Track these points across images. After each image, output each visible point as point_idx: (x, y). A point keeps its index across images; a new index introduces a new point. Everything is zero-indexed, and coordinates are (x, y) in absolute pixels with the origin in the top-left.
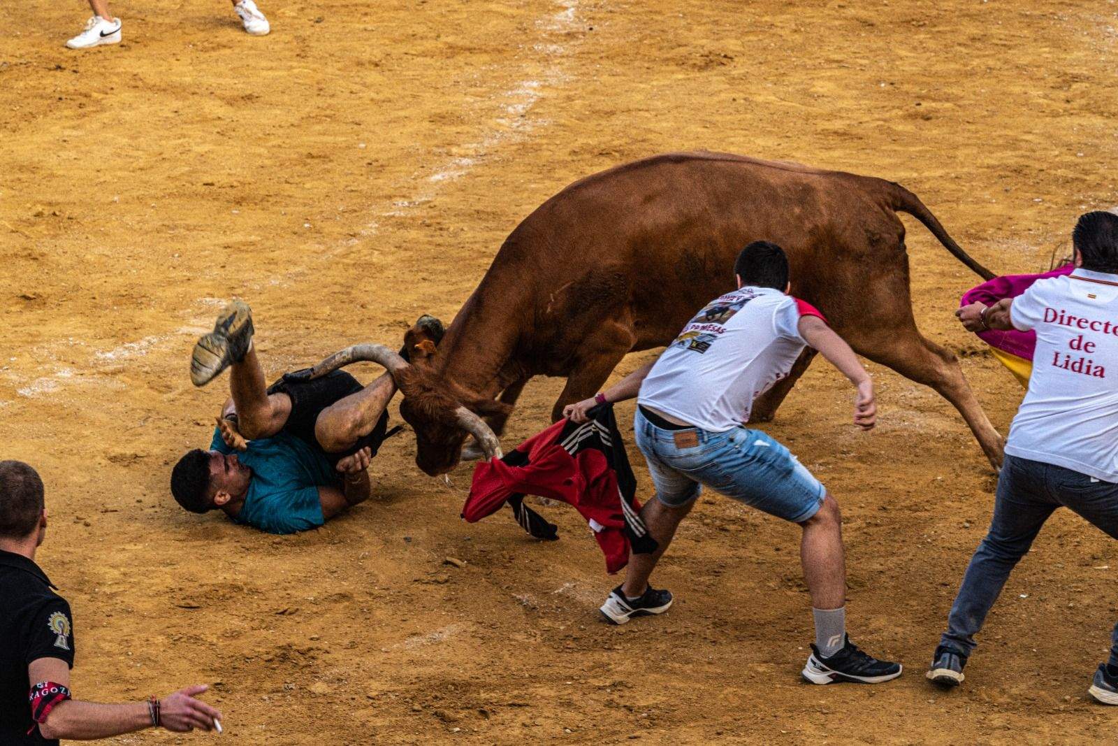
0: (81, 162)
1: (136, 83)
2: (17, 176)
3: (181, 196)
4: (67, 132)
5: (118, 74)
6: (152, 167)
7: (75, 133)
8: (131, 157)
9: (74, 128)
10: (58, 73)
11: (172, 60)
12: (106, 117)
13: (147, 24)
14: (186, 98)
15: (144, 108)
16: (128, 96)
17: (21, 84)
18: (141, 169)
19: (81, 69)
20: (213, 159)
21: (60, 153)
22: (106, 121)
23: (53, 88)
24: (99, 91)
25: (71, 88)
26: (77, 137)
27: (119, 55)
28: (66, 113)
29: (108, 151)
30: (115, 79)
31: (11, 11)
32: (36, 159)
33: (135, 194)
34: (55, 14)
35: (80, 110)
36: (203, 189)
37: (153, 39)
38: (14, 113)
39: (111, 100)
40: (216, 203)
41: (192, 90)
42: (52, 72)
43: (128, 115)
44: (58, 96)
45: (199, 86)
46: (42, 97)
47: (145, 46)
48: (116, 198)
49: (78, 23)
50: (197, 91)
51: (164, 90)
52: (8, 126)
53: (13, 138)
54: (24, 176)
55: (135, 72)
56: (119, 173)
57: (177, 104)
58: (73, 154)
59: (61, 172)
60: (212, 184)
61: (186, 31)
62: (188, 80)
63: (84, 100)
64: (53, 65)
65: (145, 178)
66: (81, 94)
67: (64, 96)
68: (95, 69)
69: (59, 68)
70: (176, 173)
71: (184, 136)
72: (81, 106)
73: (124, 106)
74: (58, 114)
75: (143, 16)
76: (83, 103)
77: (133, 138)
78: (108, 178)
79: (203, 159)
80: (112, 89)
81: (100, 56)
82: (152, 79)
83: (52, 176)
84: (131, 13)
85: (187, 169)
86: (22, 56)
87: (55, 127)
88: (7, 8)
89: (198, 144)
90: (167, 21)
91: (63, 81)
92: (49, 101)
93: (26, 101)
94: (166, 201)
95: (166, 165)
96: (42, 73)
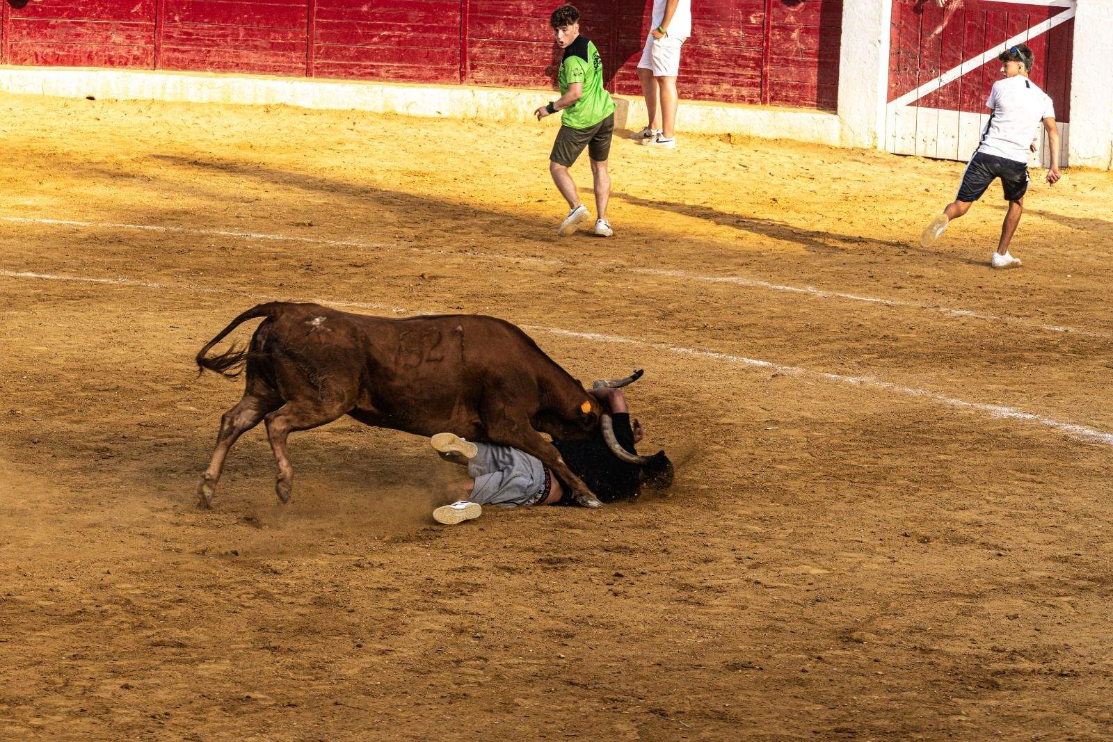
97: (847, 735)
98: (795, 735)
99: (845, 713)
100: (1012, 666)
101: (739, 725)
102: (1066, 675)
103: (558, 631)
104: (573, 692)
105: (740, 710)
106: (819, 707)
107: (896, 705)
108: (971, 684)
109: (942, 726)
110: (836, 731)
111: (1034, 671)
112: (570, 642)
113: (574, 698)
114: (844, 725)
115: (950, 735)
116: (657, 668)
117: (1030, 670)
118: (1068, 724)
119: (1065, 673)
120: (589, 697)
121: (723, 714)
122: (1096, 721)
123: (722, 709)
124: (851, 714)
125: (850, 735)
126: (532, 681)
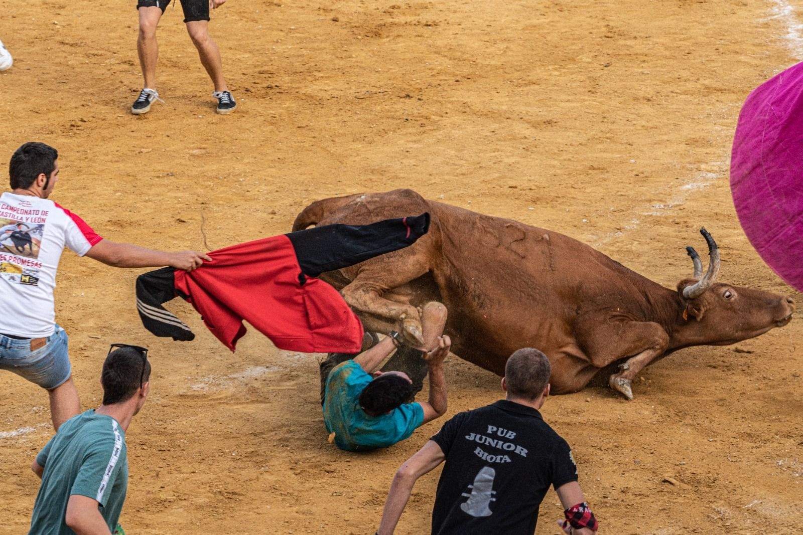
0: (418, 168)
1: (465, 109)
2: (369, 177)
3: (491, 195)
4: (410, 145)
5: (452, 102)
6: (471, 173)
7: (415, 146)
8: (456, 165)
9: (415, 142)
10: (407, 100)
11: (494, 93)
12: (439, 134)
13: (476, 65)
14: (501, 122)
15: (470, 128)
16: (457, 119)
17: (379, 108)
18: (463, 174)
19: (424, 98)
20: (518, 168)
21: (404, 161)
22: (439, 137)
23: (402, 112)
24: (436, 114)
25: (415, 112)
26: (417, 149)
27: (454, 87)
28: (410, 130)
29: (439, 160)
30: (449, 106)
31: (376, 53)
32: (384, 165)
33: (457, 193)
34: (408, 56)
35: (421, 129)
36: (509, 191)
37: (481, 76)
38: (371, 129)
39: (446, 121)
40: (517, 202)
41: (507, 115)
42: (402, 100)
43: (457, 133)
44: (405, 118)
45: (512, 112)
46: (393, 118)
47: (474, 81)
48: (442, 196)
49: (425, 63)
50: (510, 116)
51: (486, 115)
52: (366, 139)
53: (368, 148)
54: (374, 177)
55: (465, 101)
56: (446, 177)
57: (495, 126)
58: (413, 162)
59: (402, 175)
60: (516, 187)
61: (507, 70)
62: (504, 107)
63: (424, 121)
64: (404, 94)
65: (466, 181)
66: (422, 117)
67: (409, 118)
68: (435, 98)
69: (408, 96)
70: (488, 178)
71: (498, 151)
72: (422, 125)
73: (454, 126)
74: (404, 131)
75: (474, 59)
76: (424, 123)
77: (459, 150)
78: (437, 180)
79: (510, 168)
80: (447, 113)
81: (440, 88)
82: (478, 106)
83: (397, 177)
84: (465, 56)
85: (497, 175)
86: (380, 87)
87: (401, 141)
88: (373, 50)
89: (508, 157)
90: (493, 63)
91: (411, 107)
92: (399, 121)
93: (382, 121)
94: (479, 199)
95: (482, 171)
96: (395, 99)
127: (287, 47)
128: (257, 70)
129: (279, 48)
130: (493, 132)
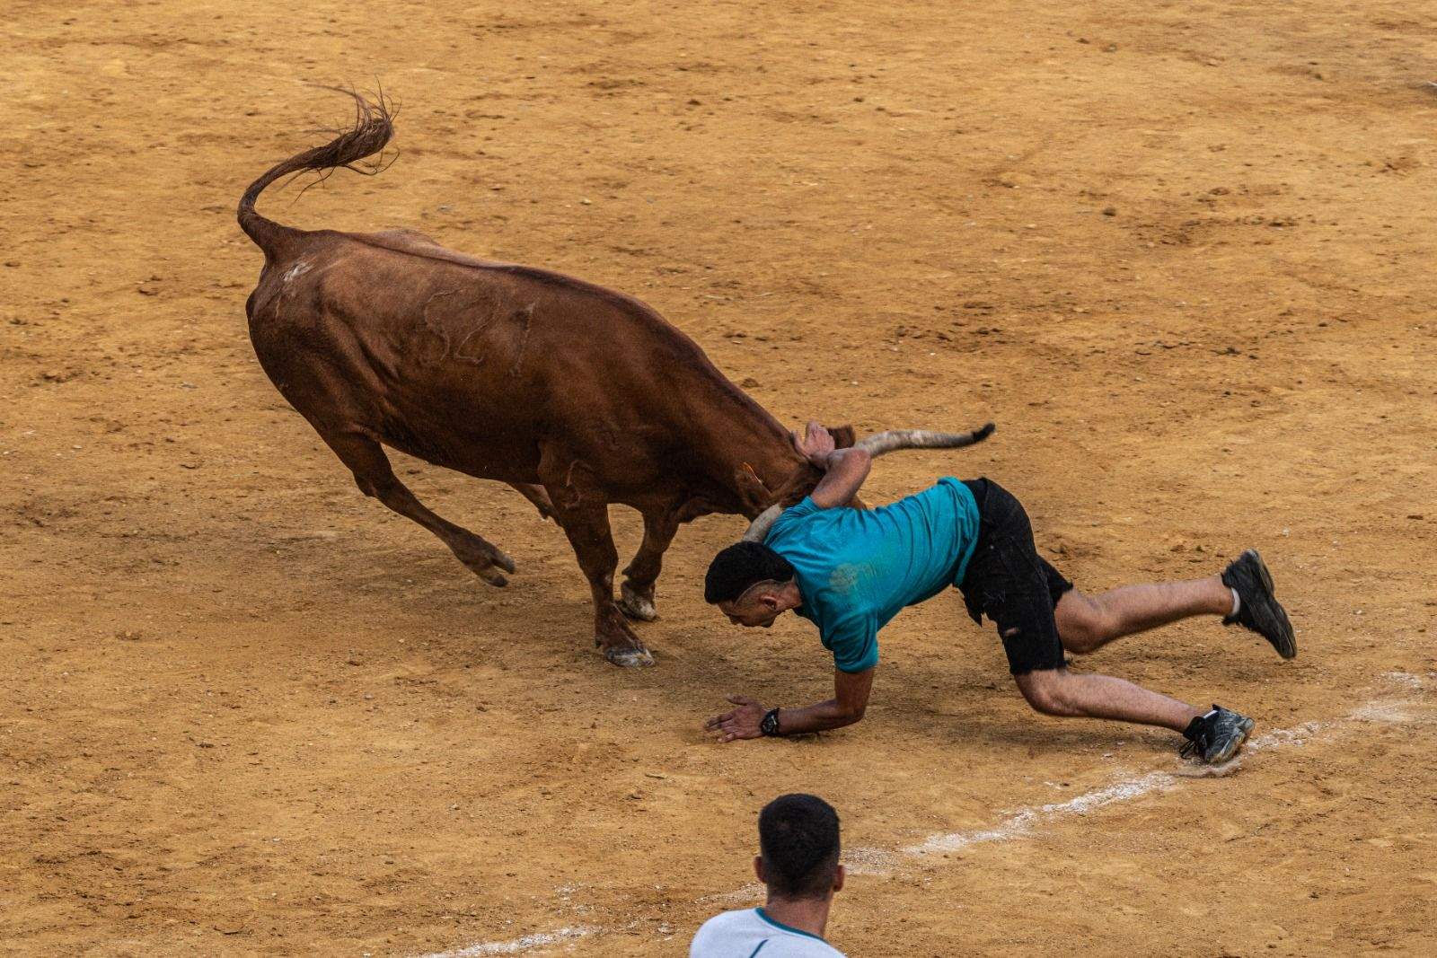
0: (1244, 480)
1: (1335, 376)
2: (1154, 495)
3: (1376, 531)
4: (1231, 439)
5: (1310, 363)
6: (1340, 491)
7: (1241, 440)
8: (1313, 476)
9: (1240, 433)
10: (1229, 359)
11: (1389, 348)
12: (1286, 420)
13: (1360, 296)
14: (1397, 400)
15: (1341, 411)
16: (1319, 393)
17: (1177, 372)
18: (1325, 493)
19: (1261, 354)
20: (1426, 483)
21: (1217, 467)
22: (1285, 425)
23: (1220, 379)
24: (1282, 385)
25: (1244, 380)
26: (1243, 446)
27: (1316, 337)
28: (1233, 412)
29: (1283, 466)
30: (1306, 369)
31: (1179, 273)
32: (1183, 474)
33: (1312, 526)
34: (1237, 279)
35: (1253, 410)
36: (1407, 524)
37: (1366, 317)
38: (1161, 411)
39: (1298, 397)
40: (1422, 544)
41: (1411, 388)
42: (1221, 357)
43: (1316, 419)
44: (1225, 389)
45: (1419, 383)
46: (1202, 390)
47: (1355, 326)
48: (1286, 531)
49: (1266, 292)
50: (1416, 389)
51: (1371, 387)
52: (1152, 427)
53: (1156, 443)
54: (1164, 496)
55: (1334, 360)
56: (1295, 498)
57: (1389, 406)
58: (1234, 469)
59: (1214, 493)
60: (1420, 518)
61: (1414, 308)
62: (1406, 374)
63: (1259, 396)
64: (1223, 348)
65: (1329, 505)
66: (1256, 388)
67: (1232, 390)
68: (1281, 355)
69: (1231, 351)
70: (1372, 499)
71: (1391, 451)
72: (1254, 404)
73: (1314, 406)
74: (1221, 413)
75: (1355, 286)
76: (1258, 401)
77: (1318, 449)
78: (1278, 503)
79: (1411, 482)
80: (1300, 382)
81: (1290, 338)
82: (1357, 372)
83: (1203, 497)
84: (1341, 281)
85: (1388, 495)
86: (1183, 334)
87: (1216, 432)
88: (1172, 269)
89: (1407, 463)
90: (1390, 293)
91: (1236, 370)
92: (1212, 396)
93: (1181, 394)
94: (1354, 538)
95: (1361, 488)
96: (1207, 357)
97: (978, 311)
98: (910, 312)
99: (979, 282)
100: (1209, 214)
101: (836, 301)
102: (1279, 225)
103: (605, 179)
104: (618, 260)
105: (839, 281)
106: (946, 274)
107: (1050, 269)
108: (1152, 240)
109: (1107, 297)
110: (968, 306)
111: (1237, 220)
112: (621, 194)
113: (620, 270)
114: (977, 298)
115: (1118, 309)
116: (734, 226)
117: (1233, 218)
118: (1275, 289)
119: (1279, 221)
120: (640, 267)
121: (817, 286)
122: (1313, 286)
123: (816, 281)
124: (988, 283)
125: (985, 311)
126: (564, 247)
127: (1021, 262)
128: (962, 301)
129: (1004, 263)
130: (1383, 417)
